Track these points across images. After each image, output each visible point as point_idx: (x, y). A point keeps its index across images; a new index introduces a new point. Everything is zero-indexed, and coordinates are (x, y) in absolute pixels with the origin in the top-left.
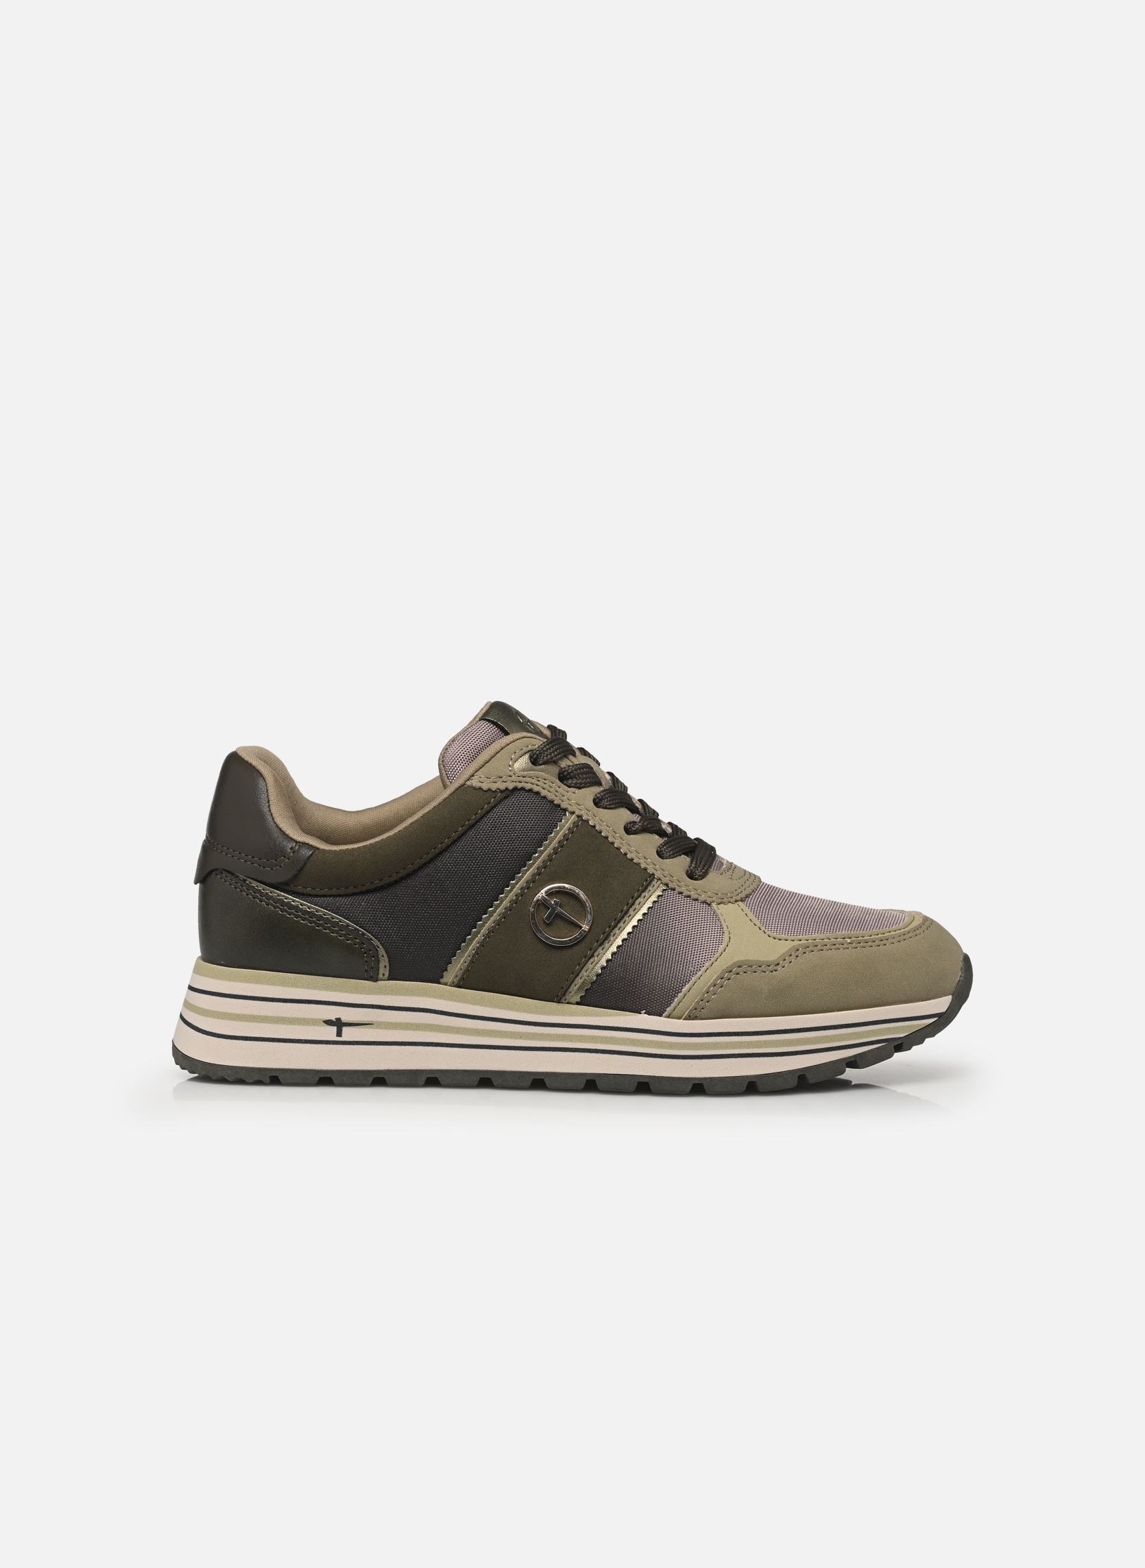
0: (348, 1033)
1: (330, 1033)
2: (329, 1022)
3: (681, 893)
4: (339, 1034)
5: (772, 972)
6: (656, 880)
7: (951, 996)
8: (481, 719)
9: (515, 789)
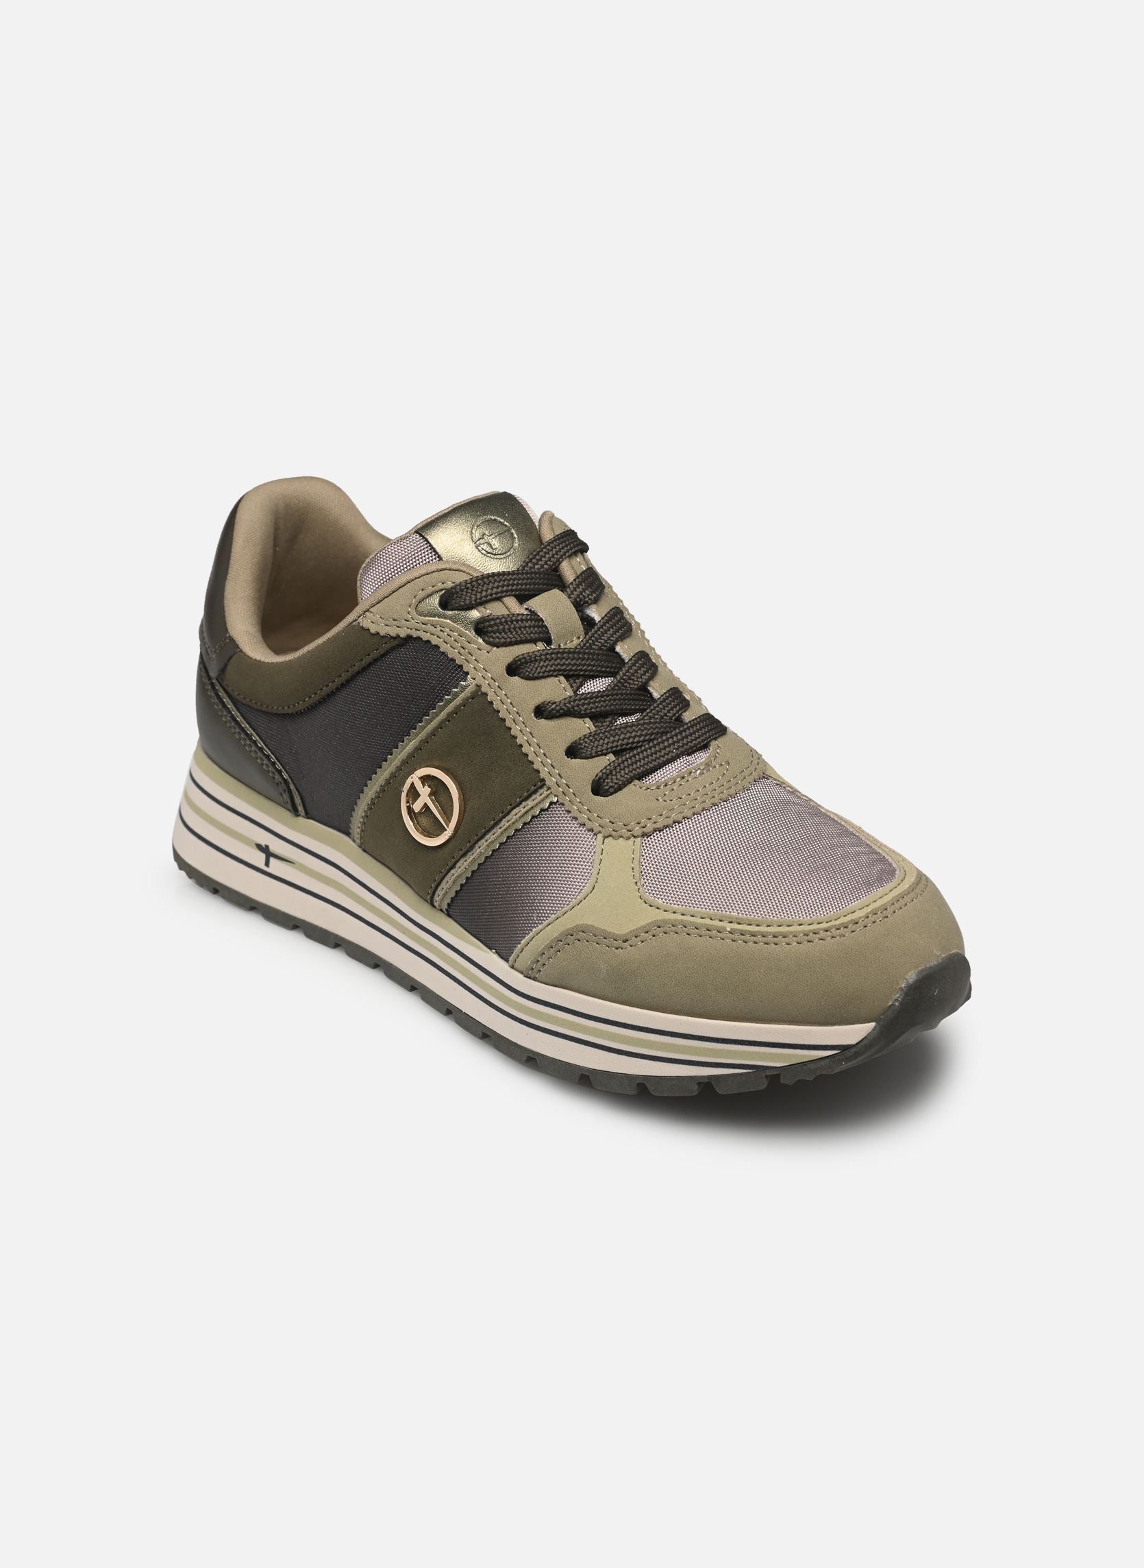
0: (276, 867)
1: (258, 859)
2: (259, 847)
3: (569, 812)
4: (267, 864)
5: (617, 949)
6: (545, 788)
7: (873, 1024)
8: (416, 532)
9: (409, 637)
